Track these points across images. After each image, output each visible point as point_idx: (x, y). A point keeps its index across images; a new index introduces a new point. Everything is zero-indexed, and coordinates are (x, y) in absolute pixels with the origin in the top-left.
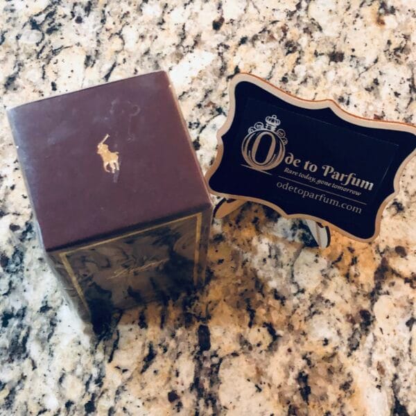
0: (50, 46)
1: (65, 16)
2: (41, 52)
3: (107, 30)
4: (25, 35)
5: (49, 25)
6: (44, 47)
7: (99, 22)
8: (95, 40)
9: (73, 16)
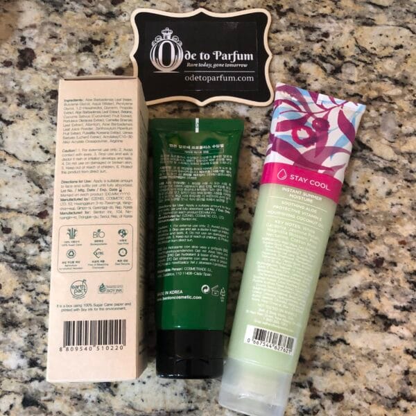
0: (357, 56)
1: (323, 47)
2: (365, 62)
3: (333, 12)
4: (348, 77)
5: (334, 59)
6: (359, 60)
7: (325, 19)
8: (346, 20)
9: (322, 40)
